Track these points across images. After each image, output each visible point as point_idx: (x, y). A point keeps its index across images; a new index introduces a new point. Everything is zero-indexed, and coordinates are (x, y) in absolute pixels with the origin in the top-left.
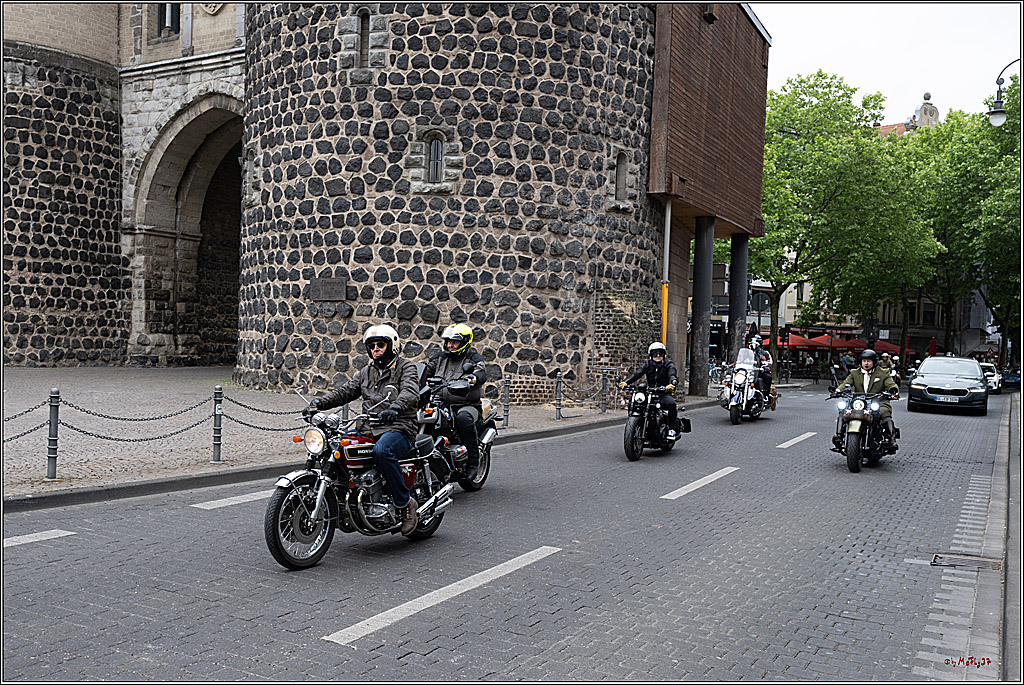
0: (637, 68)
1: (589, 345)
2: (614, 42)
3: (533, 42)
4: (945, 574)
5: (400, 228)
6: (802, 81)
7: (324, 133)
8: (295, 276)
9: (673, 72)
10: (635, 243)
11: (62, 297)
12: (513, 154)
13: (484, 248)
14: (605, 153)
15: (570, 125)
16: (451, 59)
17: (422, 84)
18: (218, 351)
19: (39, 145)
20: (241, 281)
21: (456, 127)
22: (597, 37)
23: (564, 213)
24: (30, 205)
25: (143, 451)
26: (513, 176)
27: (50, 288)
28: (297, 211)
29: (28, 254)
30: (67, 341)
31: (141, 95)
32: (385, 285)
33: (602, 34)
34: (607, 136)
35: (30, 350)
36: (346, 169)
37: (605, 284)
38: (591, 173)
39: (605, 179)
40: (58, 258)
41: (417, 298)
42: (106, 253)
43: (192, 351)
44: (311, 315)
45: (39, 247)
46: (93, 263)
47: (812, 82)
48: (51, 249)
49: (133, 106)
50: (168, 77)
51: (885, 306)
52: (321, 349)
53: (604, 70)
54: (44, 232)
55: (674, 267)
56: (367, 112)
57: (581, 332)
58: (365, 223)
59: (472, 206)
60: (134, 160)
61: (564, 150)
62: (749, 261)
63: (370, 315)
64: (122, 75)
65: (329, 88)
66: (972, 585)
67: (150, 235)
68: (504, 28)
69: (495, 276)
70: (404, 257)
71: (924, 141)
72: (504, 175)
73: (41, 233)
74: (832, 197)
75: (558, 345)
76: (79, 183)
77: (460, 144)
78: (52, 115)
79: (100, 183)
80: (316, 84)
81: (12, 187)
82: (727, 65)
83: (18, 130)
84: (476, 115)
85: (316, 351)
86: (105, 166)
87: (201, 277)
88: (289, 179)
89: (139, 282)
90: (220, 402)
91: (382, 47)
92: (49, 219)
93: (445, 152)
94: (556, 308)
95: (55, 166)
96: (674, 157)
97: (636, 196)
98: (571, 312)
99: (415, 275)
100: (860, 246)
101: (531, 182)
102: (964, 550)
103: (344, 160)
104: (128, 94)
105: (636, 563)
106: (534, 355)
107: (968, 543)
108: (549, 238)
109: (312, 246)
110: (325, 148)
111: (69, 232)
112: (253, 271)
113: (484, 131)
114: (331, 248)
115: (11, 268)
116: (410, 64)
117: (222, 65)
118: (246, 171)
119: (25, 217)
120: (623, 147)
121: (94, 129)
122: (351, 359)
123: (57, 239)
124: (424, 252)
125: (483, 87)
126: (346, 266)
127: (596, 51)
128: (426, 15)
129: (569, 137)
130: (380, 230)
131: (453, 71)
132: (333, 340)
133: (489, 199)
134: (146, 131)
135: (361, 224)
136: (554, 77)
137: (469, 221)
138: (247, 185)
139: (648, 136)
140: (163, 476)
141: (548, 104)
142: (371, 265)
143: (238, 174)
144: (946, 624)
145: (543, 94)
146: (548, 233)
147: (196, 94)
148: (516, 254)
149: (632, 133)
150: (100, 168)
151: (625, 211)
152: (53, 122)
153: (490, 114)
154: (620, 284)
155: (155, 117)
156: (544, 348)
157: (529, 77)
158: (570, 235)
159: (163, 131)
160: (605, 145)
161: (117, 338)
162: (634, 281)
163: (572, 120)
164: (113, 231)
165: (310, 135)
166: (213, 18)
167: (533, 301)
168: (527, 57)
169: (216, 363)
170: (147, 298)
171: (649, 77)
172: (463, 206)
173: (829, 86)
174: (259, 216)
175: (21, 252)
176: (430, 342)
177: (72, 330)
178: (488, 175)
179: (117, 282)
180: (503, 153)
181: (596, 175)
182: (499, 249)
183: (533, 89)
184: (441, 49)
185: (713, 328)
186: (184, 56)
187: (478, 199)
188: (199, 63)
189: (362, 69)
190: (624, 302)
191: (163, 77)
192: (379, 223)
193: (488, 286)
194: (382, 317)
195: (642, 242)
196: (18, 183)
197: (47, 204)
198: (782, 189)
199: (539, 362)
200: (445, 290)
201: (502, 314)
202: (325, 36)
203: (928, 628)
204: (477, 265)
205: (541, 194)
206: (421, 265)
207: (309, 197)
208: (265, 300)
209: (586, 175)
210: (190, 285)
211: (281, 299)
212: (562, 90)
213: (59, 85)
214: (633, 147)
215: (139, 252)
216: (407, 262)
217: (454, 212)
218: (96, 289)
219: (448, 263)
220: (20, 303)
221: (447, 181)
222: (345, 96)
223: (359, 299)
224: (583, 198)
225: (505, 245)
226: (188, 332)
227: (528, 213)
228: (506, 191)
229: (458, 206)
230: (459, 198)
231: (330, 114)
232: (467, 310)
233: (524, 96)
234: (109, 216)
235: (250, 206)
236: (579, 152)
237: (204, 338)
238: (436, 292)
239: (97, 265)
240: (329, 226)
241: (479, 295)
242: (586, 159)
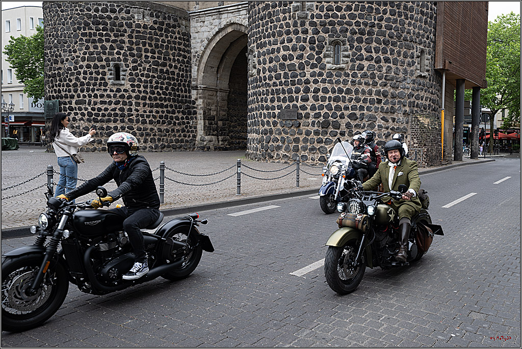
0: (429, 11)
1: (409, 138)
5: (322, 86)
6: (504, 17)
7: (286, 42)
8: (273, 108)
9: (445, 13)
10: (429, 92)
11: (164, 119)
12: (373, 51)
13: (360, 94)
14: (415, 50)
15: (399, 37)
16: (344, 7)
17: (331, 19)
18: (238, 143)
19: (151, 48)
20: (248, 111)
21: (347, 39)
23: (397, 78)
24: (148, 76)
25: (204, 190)
26: (373, 61)
27: (158, 115)
28: (274, 78)
29: (147, 99)
30: (167, 139)
31: (199, 24)
32: (315, 112)
34: (416, 42)
35: (150, 144)
36: (296, 59)
37: (415, 111)
38: (409, 59)
39: (415, 62)
40: (162, 101)
41: (330, 118)
42: (184, 98)
43: (226, 144)
44: (281, 126)
45: (152, 96)
46: (178, 103)
47: (508, 17)
48: (158, 97)
49: (196, 29)
50: (212, 16)
52: (286, 142)
53: (414, 12)
54: (155, 89)
55: (447, 102)
56: (305, 32)
57: (405, 133)
59: (354, 75)
60: (197, 54)
61: (396, 49)
62: (480, 99)
63: (308, 126)
64: (190, 15)
65: (287, 21)
67: (205, 90)
69: (366, 107)
70: (324, 99)
72: (369, 61)
73: (153, 89)
76: (171, 66)
77: (349, 46)
78: (157, 34)
79: (181, 65)
80: (281, 19)
81: (139, 68)
83: (141, 41)
84: (356, 33)
85: (284, 143)
86: (183, 57)
87: (229, 109)
88: (270, 63)
89: (200, 112)
90: (240, 167)
92: (157, 82)
94: (394, 122)
95: (159, 58)
96: (446, 52)
97: (429, 70)
98: (400, 123)
99: (329, 107)
101: (381, 64)
103: (295, 55)
104: (193, 23)
108: (390, 89)
109: (281, 94)
110: (286, 49)
111: (167, 89)
112: (253, 106)
113: (360, 41)
114: (290, 95)
115: (139, 106)
116: (325, 9)
117: (237, 10)
118: (249, 60)
119: (146, 82)
120: (423, 48)
121: (178, 40)
122: (300, 146)
123: (161, 92)
124: (333, 97)
125: (359, 20)
126: (297, 104)
129: (398, 43)
130: (312, 86)
131: (345, 13)
132: (292, 138)
133: (362, 72)
134: (202, 41)
135: (304, 84)
136: (392, 15)
137: (353, 82)
138: (250, 66)
139: (435, 42)
140: (214, 202)
141: (389, 28)
142: (308, 102)
143: (246, 61)
145: (386, 23)
146: (389, 87)
147: (225, 24)
148: (375, 97)
149: (427, 41)
150: (181, 59)
151: (424, 77)
152: (158, 37)
153: (362, 33)
154: (422, 111)
155: (206, 34)
157: (380, 15)
158: (399, 88)
159: (210, 41)
160: (415, 46)
161: (190, 138)
162: (429, 109)
163: (400, 35)
164: (187, 88)
165: (279, 43)
167: (383, 119)
168: (379, 6)
169: (237, 149)
170: (204, 119)
171: (435, 15)
172: (350, 75)
173: (516, 19)
174: (256, 80)
175: (144, 98)
177: (169, 135)
178: (362, 60)
179: (190, 112)
180: (368, 50)
181: (411, 61)
182: (367, 95)
183: (382, 21)
184: (339, 2)
185: (464, 130)
186: (219, 6)
187: (357, 72)
188: (226, 9)
189: (303, 12)
190: (425, 119)
191: (209, 16)
192: (312, 83)
193: (362, 112)
194: (314, 127)
195: (432, 91)
196: (142, 66)
197: (156, 76)
198: (495, 66)
200: (343, 114)
201: (369, 125)
204: (357, 102)
205: (386, 70)
206: (332, 103)
207: (279, 71)
208: (260, 119)
209: (407, 60)
210: (224, 113)
211: (267, 119)
212: (395, 21)
213: (160, 19)
214: (428, 48)
215: (200, 98)
216: (325, 101)
217: (346, 78)
218: (180, 115)
219: (344, 102)
220: (144, 122)
221: (343, 64)
222: (295, 25)
223: (303, 118)
224: (405, 72)
225: (370, 93)
226: (224, 135)
227: (380, 79)
228: (370, 68)
229: (348, 75)
230: (349, 71)
231: (288, 33)
232: (353, 123)
233: (378, 24)
234: (185, 81)
235: (252, 76)
236: (403, 50)
237: (232, 137)
238: (338, 115)
239: (180, 104)
240: (289, 85)
241: (358, 116)
242: (406, 53)
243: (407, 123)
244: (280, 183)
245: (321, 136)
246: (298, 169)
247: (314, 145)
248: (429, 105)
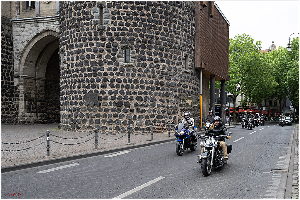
0: (190, 30)
1: (179, 114)
2: (183, 21)
3: (158, 20)
4: (273, 175)
5: (116, 77)
6: (239, 36)
7: (89, 45)
8: (80, 92)
9: (201, 31)
10: (192, 83)
12: (153, 54)
13: (144, 84)
14: (181, 55)
15: (170, 46)
16: (132, 24)
17: (122, 31)
18: (54, 118)
20: (60, 94)
21: (134, 45)
22: (178, 20)
23: (169, 73)
26: (153, 61)
28: (80, 71)
31: (20, 29)
32: (112, 95)
33: (179, 19)
34: (182, 50)
36: (97, 58)
37: (183, 95)
38: (178, 61)
39: (182, 63)
41: (123, 100)
42: (8, 85)
43: (44, 118)
44: (86, 105)
47: (242, 36)
49: (17, 33)
50: (31, 24)
51: (264, 101)
52: (90, 117)
53: (180, 30)
55: (204, 90)
56: (104, 39)
57: (176, 110)
58: (104, 75)
59: (140, 70)
60: (18, 52)
61: (169, 54)
62: (225, 88)
63: (107, 105)
64: (12, 22)
65: (90, 31)
66: (279, 178)
67: (26, 78)
68: (148, 15)
69: (148, 92)
70: (118, 86)
71: (273, 54)
72: (150, 61)
74: (249, 70)
75: (169, 113)
77: (135, 51)
80: (85, 29)
82: (217, 30)
84: (140, 42)
85: (88, 117)
86: (6, 54)
87: (46, 93)
88: (77, 60)
89: (21, 96)
90: (49, 136)
91: (108, 18)
93: (130, 53)
94: (168, 102)
96: (202, 57)
97: (191, 68)
98: (173, 103)
99: (122, 92)
100: (257, 84)
101: (159, 63)
102: (279, 168)
103: (96, 55)
104: (15, 29)
105: (188, 180)
106: (162, 117)
107: (280, 166)
108: (165, 81)
109: (86, 83)
110: (89, 50)
112: (64, 91)
113: (143, 47)
114: (92, 83)
116: (118, 24)
117: (52, 21)
118: (61, 57)
120: (187, 54)
122: (100, 120)
124: (124, 85)
125: (142, 33)
126: (98, 89)
127: (178, 24)
128: (122, 9)
129: (170, 50)
130: (109, 78)
131: (132, 27)
132: (94, 114)
133: (145, 68)
134: (22, 42)
135: (103, 76)
136: (165, 31)
137: (139, 75)
138: (62, 62)
139: (194, 50)
140: (26, 163)
141: (163, 39)
142: (107, 89)
143: (58, 59)
144: (272, 190)
145: (162, 36)
146: (165, 79)
147: (42, 30)
148: (155, 86)
149: (190, 49)
151: (188, 73)
153: (145, 42)
154: (187, 95)
155: (26, 37)
156: (164, 115)
157: (157, 31)
158: (171, 80)
159: (29, 42)
160: (181, 52)
161: (13, 115)
162: (192, 94)
163: (171, 45)
164: (10, 77)
165: (83, 46)
166: (47, 4)
167: (161, 100)
168: (156, 24)
170: (25, 100)
171: (194, 33)
172: (137, 70)
173: (247, 38)
174: (66, 72)
176: (127, 113)
178: (145, 61)
179: (13, 95)
180: (149, 54)
181: (179, 62)
182: (149, 84)
183: (158, 34)
184: (128, 20)
186: (37, 17)
187: (142, 68)
188: (43, 19)
189: (101, 25)
190: (189, 100)
191: (29, 23)
192: (109, 75)
193: (146, 96)
194: (111, 106)
195: (194, 82)
198: (234, 67)
199: (163, 119)
200: (132, 97)
201: (151, 105)
202: (88, 13)
203: (267, 191)
204: (142, 89)
205: (162, 67)
206: (124, 89)
207: (84, 66)
208: (69, 101)
209: (176, 61)
210: (42, 96)
211: (75, 100)
212: (168, 35)
214: (190, 54)
215: (21, 84)
216: (119, 88)
217: (134, 72)
219: (133, 88)
221: (131, 62)
222: (96, 34)
223: (103, 100)
224: (175, 69)
225: (151, 83)
226: (42, 112)
227: (158, 73)
228: (151, 66)
229: (135, 70)
230: (136, 68)
231: (90, 39)
232: (140, 103)
233: (156, 36)
234: (9, 71)
235: (63, 69)
236: (173, 54)
237: (48, 114)
238: (129, 97)
239: (4, 89)
240: (91, 76)
241: (143, 99)
242: (176, 57)
243: (177, 103)
244: (83, 147)
245: (116, 112)
246: (96, 137)
247: (111, 119)
248: (192, 91)
